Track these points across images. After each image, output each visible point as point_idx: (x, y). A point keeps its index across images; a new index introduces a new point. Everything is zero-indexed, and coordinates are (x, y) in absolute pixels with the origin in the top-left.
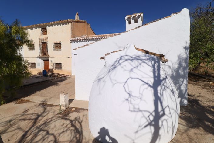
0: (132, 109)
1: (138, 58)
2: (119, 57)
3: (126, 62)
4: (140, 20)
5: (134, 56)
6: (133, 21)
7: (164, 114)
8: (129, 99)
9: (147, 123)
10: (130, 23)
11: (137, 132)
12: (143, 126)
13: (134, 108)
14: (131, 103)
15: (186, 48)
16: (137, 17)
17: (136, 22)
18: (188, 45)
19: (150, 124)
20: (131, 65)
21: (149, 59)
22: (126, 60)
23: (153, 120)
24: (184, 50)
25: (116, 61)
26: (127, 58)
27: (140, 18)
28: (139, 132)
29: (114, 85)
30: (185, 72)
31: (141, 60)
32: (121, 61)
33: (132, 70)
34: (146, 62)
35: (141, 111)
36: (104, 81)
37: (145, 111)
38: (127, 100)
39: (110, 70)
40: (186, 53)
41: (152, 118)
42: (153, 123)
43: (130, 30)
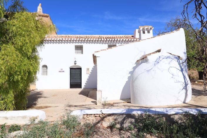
0: (176, 81)
1: (169, 57)
2: (158, 57)
3: (164, 59)
4: (151, 31)
5: (167, 56)
6: (146, 32)
7: (188, 84)
8: (173, 77)
9: (183, 88)
10: (144, 33)
11: (179, 92)
12: (182, 89)
13: (177, 81)
14: (175, 79)
15: (184, 53)
16: (149, 29)
17: (149, 32)
18: (185, 51)
19: (184, 88)
20: (168, 61)
21: (175, 58)
22: (163, 58)
23: (185, 86)
24: (184, 54)
25: (157, 59)
26: (163, 57)
27: (152, 30)
28: (180, 93)
29: (162, 71)
30: (186, 68)
31: (171, 58)
32: (160, 59)
33: (169, 63)
34: (174, 59)
35: (180, 82)
36: (154, 71)
37: (181, 82)
38: (172, 77)
39: (155, 64)
40: (185, 56)
41: (184, 85)
42: (185, 88)
43: (148, 39)
